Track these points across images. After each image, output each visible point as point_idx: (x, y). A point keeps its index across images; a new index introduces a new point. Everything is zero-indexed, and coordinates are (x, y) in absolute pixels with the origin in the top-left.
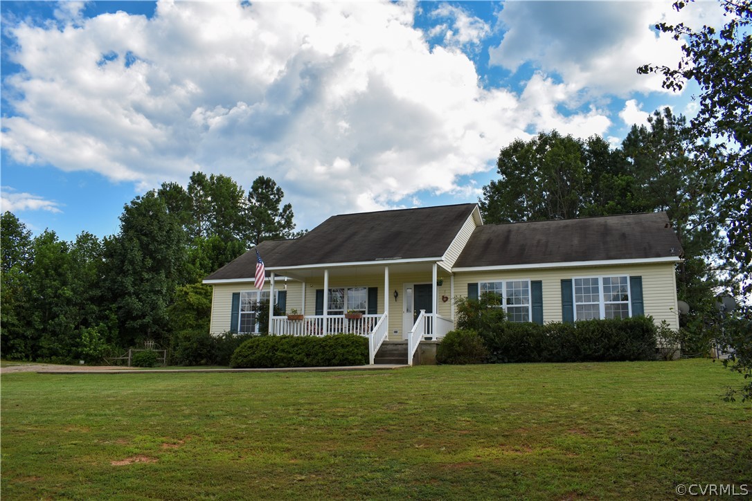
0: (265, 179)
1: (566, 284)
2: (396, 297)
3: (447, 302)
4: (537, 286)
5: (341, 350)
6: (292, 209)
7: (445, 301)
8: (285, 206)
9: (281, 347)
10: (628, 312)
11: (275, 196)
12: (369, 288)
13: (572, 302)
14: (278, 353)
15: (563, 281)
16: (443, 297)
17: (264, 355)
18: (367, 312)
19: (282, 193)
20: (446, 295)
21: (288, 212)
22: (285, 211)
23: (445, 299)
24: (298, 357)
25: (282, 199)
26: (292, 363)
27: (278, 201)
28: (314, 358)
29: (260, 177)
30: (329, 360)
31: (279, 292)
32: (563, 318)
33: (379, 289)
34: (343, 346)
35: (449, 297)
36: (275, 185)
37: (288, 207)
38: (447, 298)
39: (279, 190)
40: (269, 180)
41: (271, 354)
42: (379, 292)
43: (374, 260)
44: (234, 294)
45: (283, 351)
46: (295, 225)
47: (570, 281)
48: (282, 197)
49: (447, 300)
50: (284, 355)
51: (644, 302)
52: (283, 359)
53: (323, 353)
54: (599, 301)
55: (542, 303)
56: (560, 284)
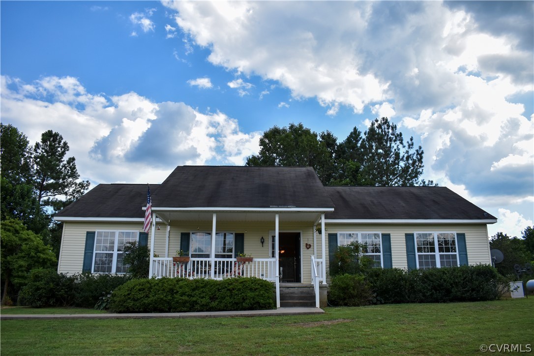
0: (54, 133)
1: (409, 238)
2: (262, 243)
3: (310, 249)
4: (387, 238)
5: (250, 294)
6: (75, 162)
7: (308, 248)
8: (70, 159)
9: (180, 291)
10: (456, 261)
11: (61, 149)
12: (236, 234)
13: (415, 252)
14: (177, 296)
15: (407, 235)
16: (307, 244)
17: (162, 299)
18: (233, 256)
19: (68, 147)
20: (309, 243)
21: (71, 164)
22: (69, 162)
23: (308, 247)
24: (204, 301)
25: (66, 152)
26: (197, 307)
27: (63, 154)
28: (221, 302)
29: (49, 131)
30: (237, 304)
31: (140, 233)
32: (408, 265)
33: (245, 235)
34: (251, 289)
35: (312, 245)
36: (62, 139)
37: (72, 160)
38: (310, 245)
39: (65, 144)
40: (56, 135)
41: (169, 298)
42: (245, 237)
43: (269, 207)
44: (88, 233)
45: (183, 294)
46: (79, 176)
47: (413, 235)
48: (68, 150)
49: (310, 247)
50: (185, 298)
51: (468, 253)
52: (185, 302)
53: (231, 296)
54: (435, 252)
55: (391, 252)
56: (404, 237)
